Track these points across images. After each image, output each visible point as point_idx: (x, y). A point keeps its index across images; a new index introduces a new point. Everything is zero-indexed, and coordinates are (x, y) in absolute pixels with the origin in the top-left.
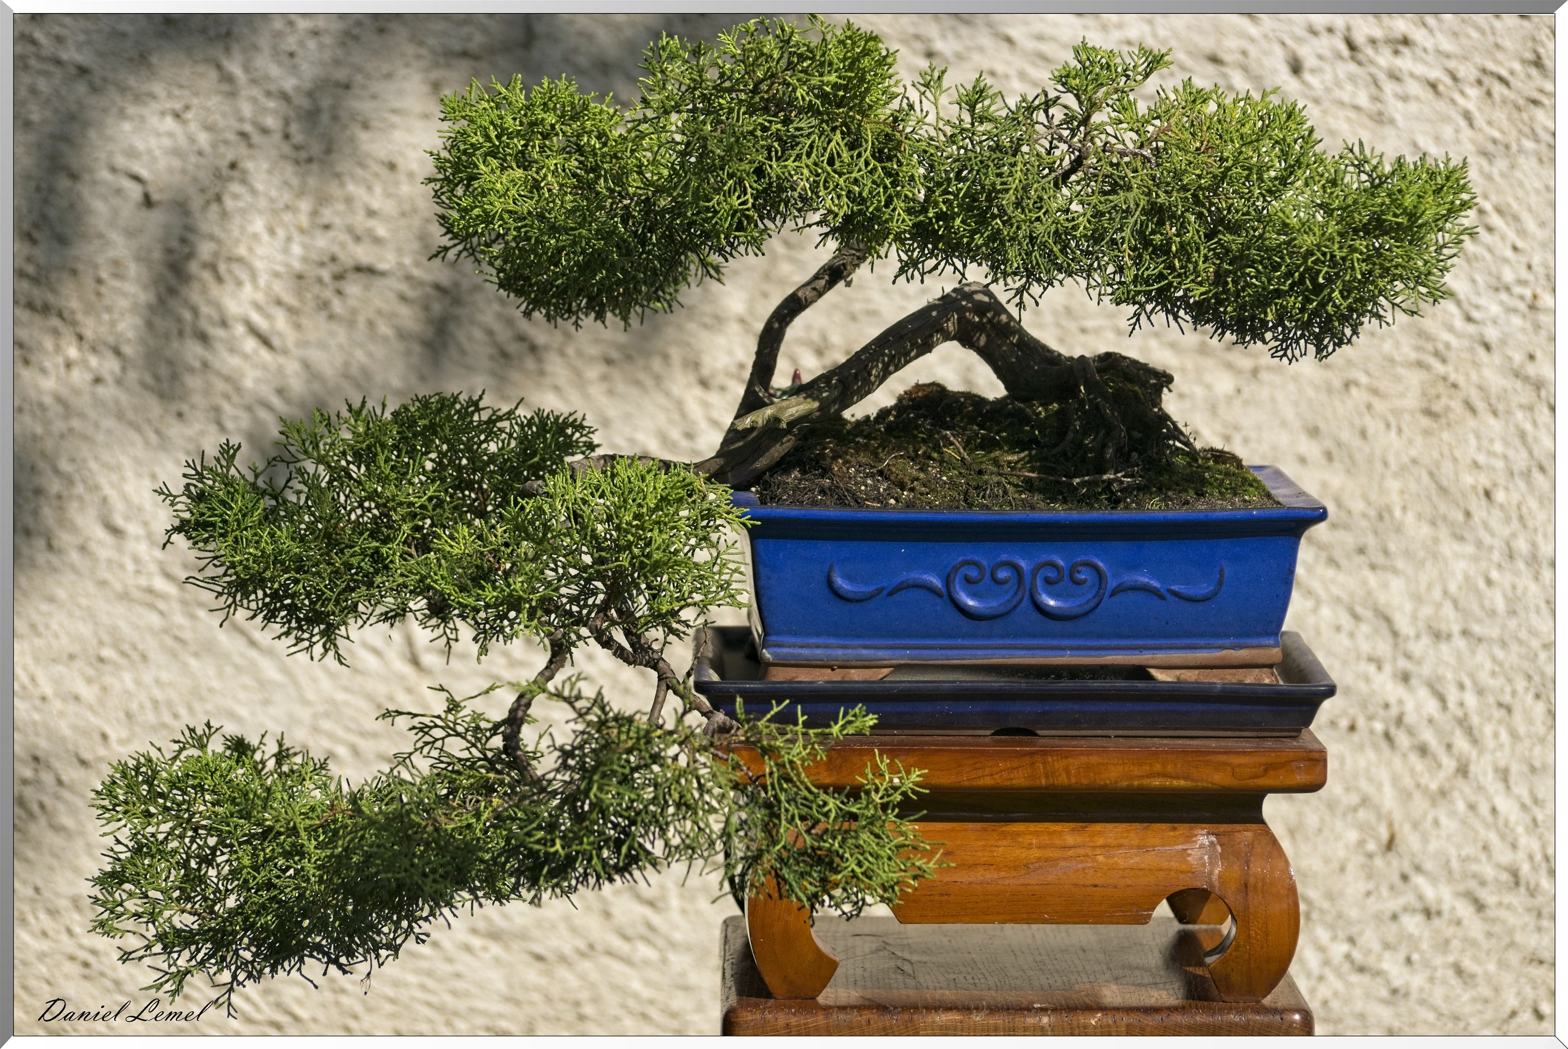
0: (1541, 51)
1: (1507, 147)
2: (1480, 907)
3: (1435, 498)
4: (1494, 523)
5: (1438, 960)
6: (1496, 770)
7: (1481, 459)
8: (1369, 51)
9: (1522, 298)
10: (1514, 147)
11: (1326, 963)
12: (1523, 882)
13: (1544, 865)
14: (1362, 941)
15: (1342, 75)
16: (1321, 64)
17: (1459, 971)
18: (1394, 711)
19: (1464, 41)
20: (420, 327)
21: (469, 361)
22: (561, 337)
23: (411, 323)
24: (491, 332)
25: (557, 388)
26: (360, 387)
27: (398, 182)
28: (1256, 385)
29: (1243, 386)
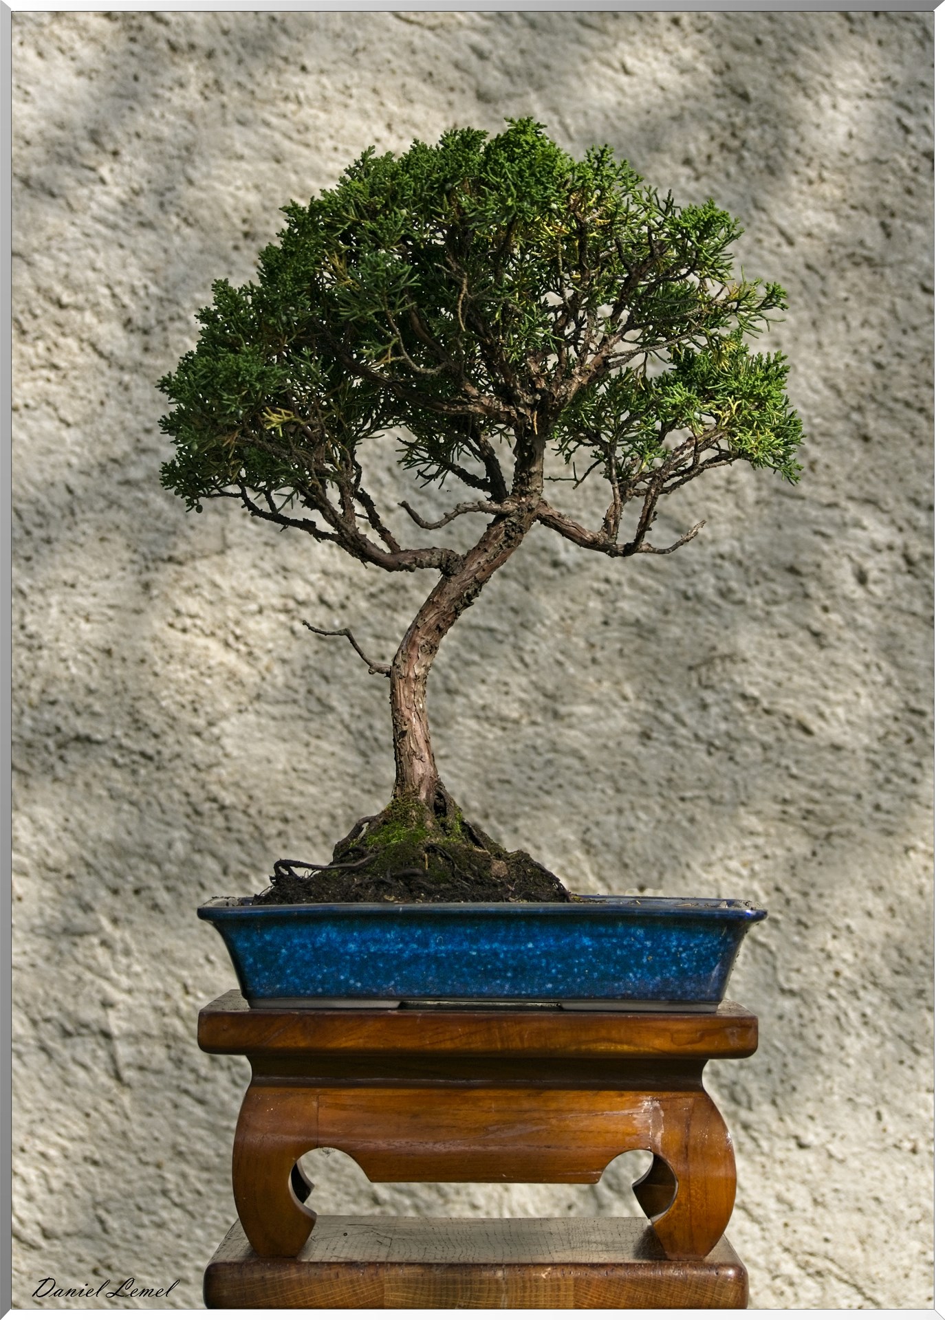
20: (127, 789)
21: (168, 818)
22: (245, 799)
23: (120, 786)
24: (187, 795)
25: (240, 842)
26: (77, 840)
27: (112, 667)
28: (828, 850)
29: (818, 850)
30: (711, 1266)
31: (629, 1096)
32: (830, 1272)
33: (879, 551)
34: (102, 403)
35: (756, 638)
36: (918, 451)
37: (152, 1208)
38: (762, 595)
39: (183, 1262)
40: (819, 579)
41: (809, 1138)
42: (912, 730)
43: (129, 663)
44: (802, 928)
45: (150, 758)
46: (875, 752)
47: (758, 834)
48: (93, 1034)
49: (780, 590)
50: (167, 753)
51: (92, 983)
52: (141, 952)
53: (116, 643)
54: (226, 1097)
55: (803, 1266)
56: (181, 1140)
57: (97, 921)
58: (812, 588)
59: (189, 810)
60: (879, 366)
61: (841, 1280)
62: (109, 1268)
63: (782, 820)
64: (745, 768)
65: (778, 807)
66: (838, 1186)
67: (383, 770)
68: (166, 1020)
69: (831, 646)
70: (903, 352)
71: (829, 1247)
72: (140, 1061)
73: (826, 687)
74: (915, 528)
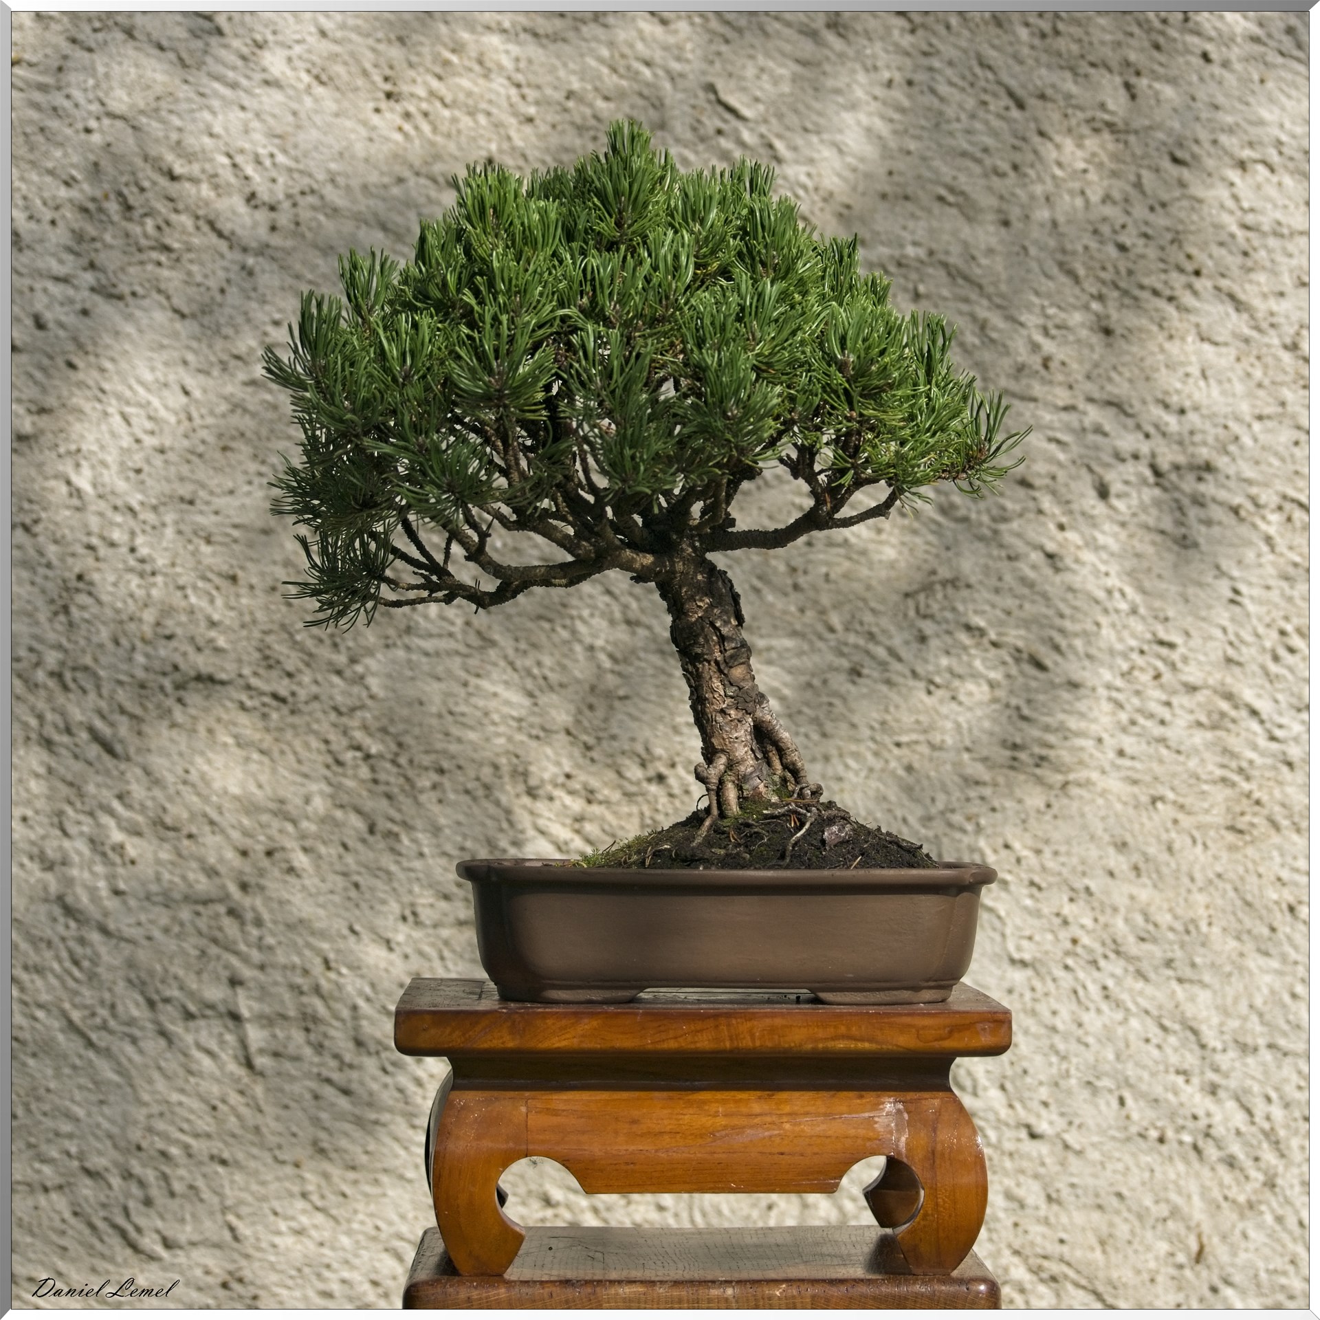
7: (1285, 874)
18: (1202, 1123)
20: (257, 736)
21: (305, 769)
22: (394, 747)
23: (248, 732)
24: (327, 742)
25: (389, 797)
26: (199, 795)
27: (238, 596)
28: (1065, 801)
29: (1053, 801)
30: (960, 1281)
31: (870, 1097)
32: (1066, 1277)
33: (1123, 460)
34: (222, 291)
35: (982, 561)
36: (1167, 345)
37: (290, 1212)
38: (988, 511)
39: (326, 1274)
40: (1054, 493)
41: (1043, 1127)
42: (1160, 664)
43: (258, 592)
44: (1034, 890)
45: (283, 700)
46: (1118, 690)
47: (985, 784)
48: (221, 1016)
49: (1009, 505)
50: (303, 694)
51: (218, 958)
52: (275, 922)
53: (242, 568)
54: (375, 1087)
55: (1036, 1271)
56: (322, 1135)
57: (223, 887)
58: (1047, 503)
59: (330, 760)
60: (1122, 248)
61: (1077, 1285)
62: (240, 1280)
63: (1012, 768)
64: (970, 709)
65: (1008, 753)
66: (1075, 1180)
67: (553, 713)
68: (305, 999)
69: (1068, 569)
70: (1150, 231)
71: (1065, 1249)
72: (274, 1046)
73: (1062, 616)
74: (1164, 434)
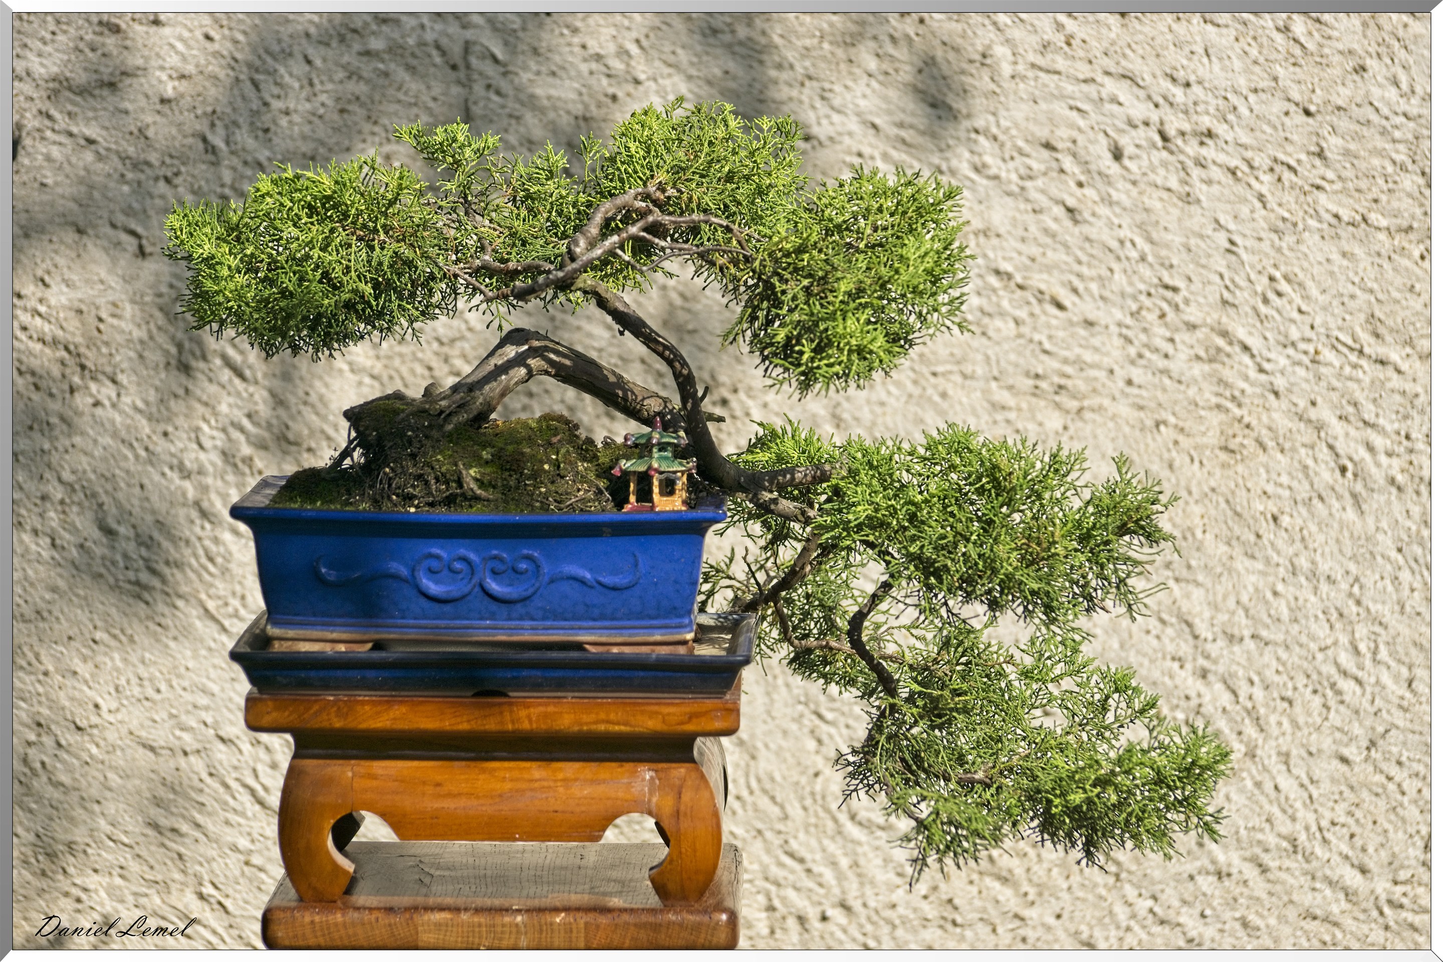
0: (1324, 145)
1: (1295, 225)
2: (1264, 870)
3: (1230, 523)
4: (1280, 543)
5: (1228, 915)
6: (1279, 754)
8: (1179, 142)
9: (1306, 353)
10: (1300, 226)
11: (1133, 916)
12: (1300, 849)
13: (1318, 835)
14: (1163, 897)
15: (1156, 162)
16: (1137, 151)
17: (1245, 924)
19: (1258, 134)
